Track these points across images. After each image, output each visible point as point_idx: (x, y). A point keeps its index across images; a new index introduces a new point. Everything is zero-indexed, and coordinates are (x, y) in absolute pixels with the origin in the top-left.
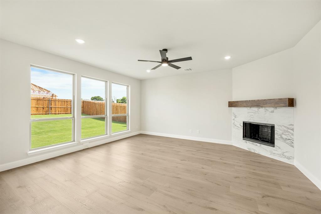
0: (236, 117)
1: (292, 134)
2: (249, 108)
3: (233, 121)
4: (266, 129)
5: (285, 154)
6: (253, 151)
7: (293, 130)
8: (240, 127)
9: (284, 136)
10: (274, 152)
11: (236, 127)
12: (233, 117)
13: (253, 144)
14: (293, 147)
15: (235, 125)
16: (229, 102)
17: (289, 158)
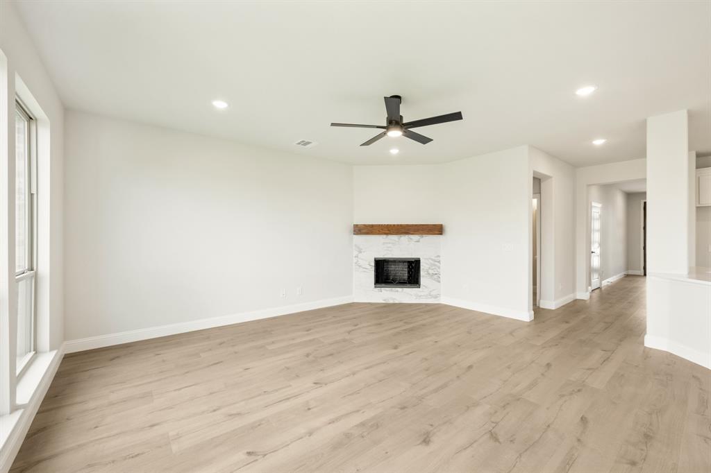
0: (360, 252)
1: (439, 268)
2: (385, 236)
3: (355, 260)
4: (393, 266)
5: (432, 293)
6: (391, 302)
7: (439, 262)
8: (369, 267)
9: (431, 272)
10: (420, 294)
11: (361, 269)
12: (355, 253)
13: (391, 290)
14: (439, 282)
15: (360, 266)
16: (356, 226)
17: (436, 297)
